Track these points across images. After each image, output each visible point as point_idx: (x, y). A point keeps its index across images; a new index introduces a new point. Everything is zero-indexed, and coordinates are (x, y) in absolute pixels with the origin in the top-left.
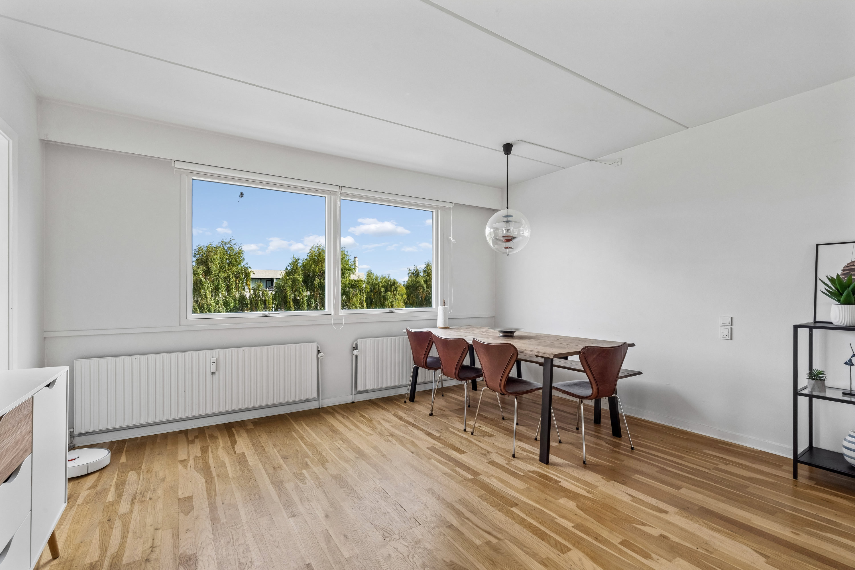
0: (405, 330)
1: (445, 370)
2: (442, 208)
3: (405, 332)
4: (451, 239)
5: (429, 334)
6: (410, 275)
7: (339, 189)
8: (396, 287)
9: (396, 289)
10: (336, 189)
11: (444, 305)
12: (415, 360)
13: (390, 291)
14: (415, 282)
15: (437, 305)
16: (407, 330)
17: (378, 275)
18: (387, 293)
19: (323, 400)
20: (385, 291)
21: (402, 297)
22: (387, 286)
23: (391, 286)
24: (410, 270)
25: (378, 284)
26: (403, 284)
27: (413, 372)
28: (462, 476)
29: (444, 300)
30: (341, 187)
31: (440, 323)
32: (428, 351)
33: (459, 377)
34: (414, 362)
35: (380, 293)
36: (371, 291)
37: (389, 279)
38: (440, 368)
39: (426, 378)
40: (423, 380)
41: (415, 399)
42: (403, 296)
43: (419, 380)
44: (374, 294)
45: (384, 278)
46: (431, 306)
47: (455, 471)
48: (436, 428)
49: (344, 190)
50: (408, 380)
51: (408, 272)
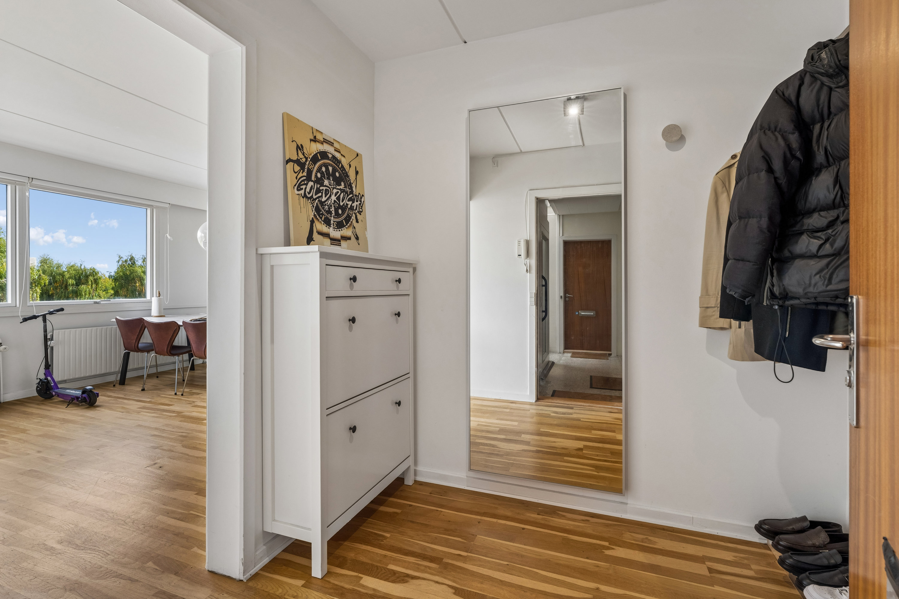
0: (115, 320)
1: (157, 350)
2: (157, 207)
3: (114, 322)
4: (168, 236)
5: (141, 321)
6: (120, 263)
7: (29, 180)
8: (97, 279)
9: (96, 281)
10: (26, 180)
11: (159, 296)
12: (125, 346)
13: (86, 283)
14: (128, 273)
15: (152, 295)
16: (116, 319)
17: (60, 262)
18: (79, 287)
19: (6, 394)
20: (76, 283)
21: (107, 293)
22: (80, 277)
23: (87, 277)
24: (120, 258)
25: (62, 275)
26: (107, 275)
27: (123, 357)
28: (167, 415)
29: (159, 292)
30: (31, 180)
31: (155, 311)
32: (140, 336)
33: (171, 353)
34: (125, 348)
35: (66, 287)
36: (50, 283)
37: (82, 267)
38: (153, 350)
39: (138, 364)
40: (136, 366)
41: (126, 383)
42: (109, 291)
43: (130, 366)
44: (56, 288)
45: (72, 266)
46: (145, 296)
47: (162, 415)
48: (148, 397)
49: (35, 182)
50: (117, 367)
51: (118, 259)
